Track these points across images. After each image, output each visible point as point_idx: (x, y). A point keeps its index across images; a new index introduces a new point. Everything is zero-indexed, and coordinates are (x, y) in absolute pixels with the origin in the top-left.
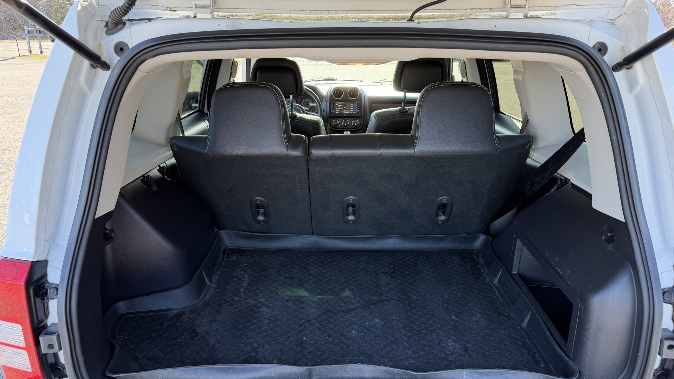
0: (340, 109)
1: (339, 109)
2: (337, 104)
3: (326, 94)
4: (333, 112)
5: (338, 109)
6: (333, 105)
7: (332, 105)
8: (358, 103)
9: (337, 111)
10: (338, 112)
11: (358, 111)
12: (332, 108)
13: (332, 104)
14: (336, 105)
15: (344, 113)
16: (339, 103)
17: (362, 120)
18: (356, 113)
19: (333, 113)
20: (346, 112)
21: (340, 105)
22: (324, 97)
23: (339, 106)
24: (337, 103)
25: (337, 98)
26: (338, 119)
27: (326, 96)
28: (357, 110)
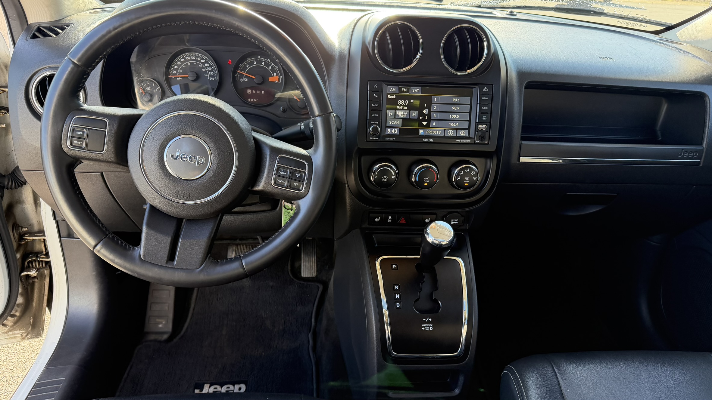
0: (404, 116)
1: (403, 114)
2: (392, 94)
3: (345, 47)
4: (375, 129)
5: (395, 117)
6: (378, 101)
7: (374, 100)
8: (482, 94)
9: (392, 127)
10: (395, 131)
11: (480, 127)
12: (373, 110)
13: (372, 96)
14: (389, 96)
15: (421, 132)
16: (400, 90)
17: (492, 165)
18: (472, 135)
19: (373, 135)
20: (430, 132)
21: (404, 98)
22: (337, 57)
23: (400, 102)
24: (393, 90)
25: (393, 68)
26: (393, 157)
27: (341, 56)
28: (477, 124)
